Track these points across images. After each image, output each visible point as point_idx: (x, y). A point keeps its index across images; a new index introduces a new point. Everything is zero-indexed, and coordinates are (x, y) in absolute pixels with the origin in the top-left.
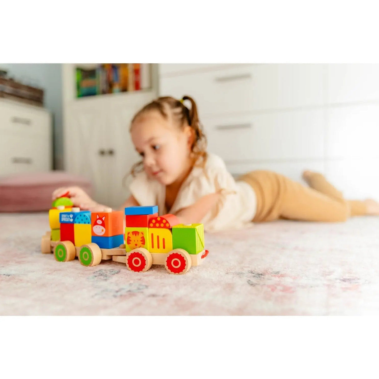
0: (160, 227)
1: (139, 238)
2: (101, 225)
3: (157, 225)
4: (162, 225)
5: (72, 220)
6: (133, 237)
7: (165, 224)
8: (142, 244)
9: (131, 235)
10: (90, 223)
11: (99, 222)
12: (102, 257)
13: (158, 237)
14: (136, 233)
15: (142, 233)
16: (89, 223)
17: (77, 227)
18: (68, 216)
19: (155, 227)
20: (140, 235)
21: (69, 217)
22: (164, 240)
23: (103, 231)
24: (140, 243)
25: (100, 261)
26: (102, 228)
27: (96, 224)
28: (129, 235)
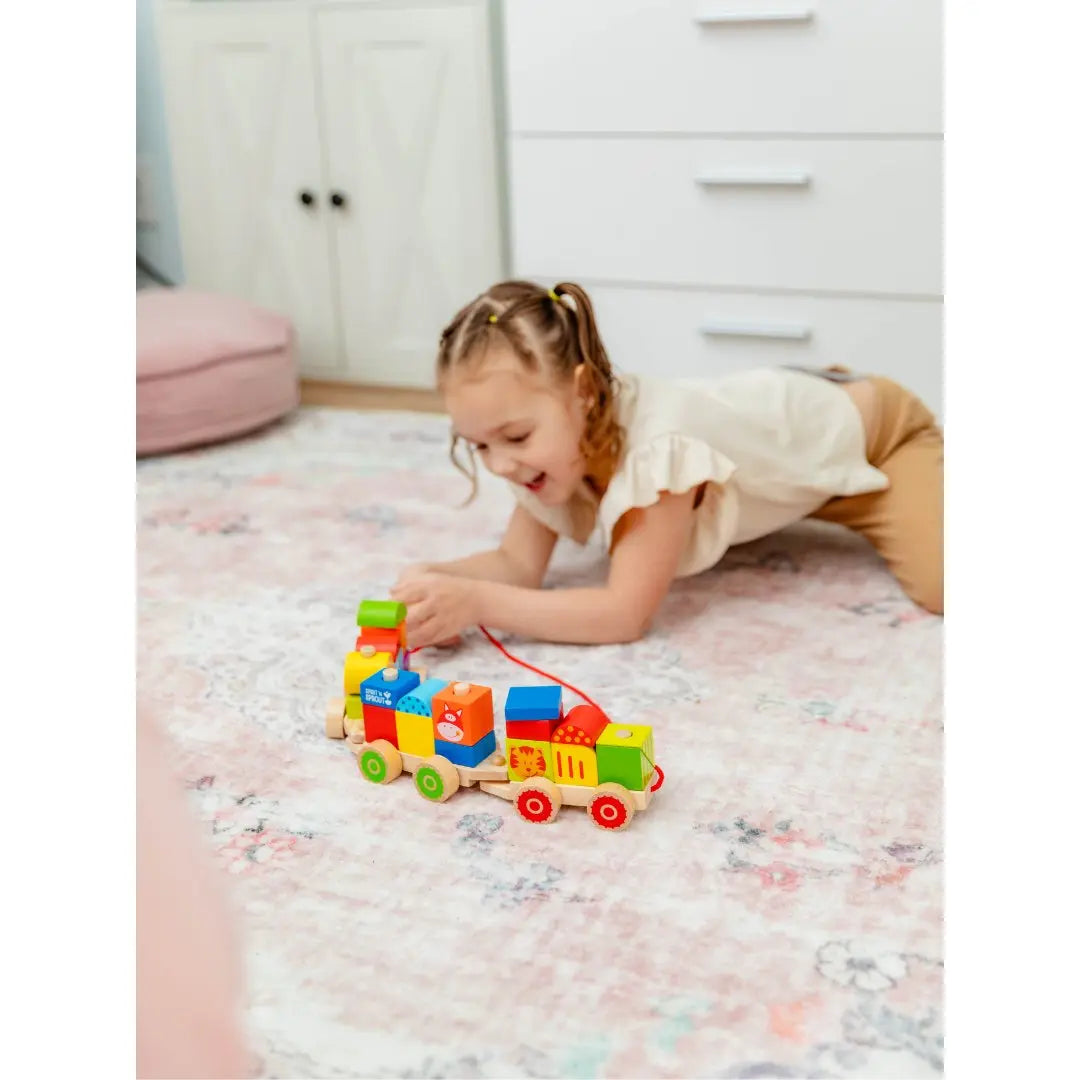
0: (573, 742)
1: (533, 758)
2: (454, 723)
3: (568, 739)
4: (577, 740)
5: (389, 703)
6: (521, 757)
7: (582, 739)
8: (541, 769)
9: (517, 752)
10: (431, 715)
11: (451, 717)
12: (460, 782)
13: (570, 759)
14: (526, 750)
15: (540, 751)
16: (428, 715)
17: (401, 717)
18: (380, 694)
19: (563, 741)
20: (536, 755)
21: (383, 696)
22: (581, 764)
23: (458, 734)
24: (535, 768)
25: (456, 788)
26: (457, 729)
27: (442, 719)
28: (515, 753)
